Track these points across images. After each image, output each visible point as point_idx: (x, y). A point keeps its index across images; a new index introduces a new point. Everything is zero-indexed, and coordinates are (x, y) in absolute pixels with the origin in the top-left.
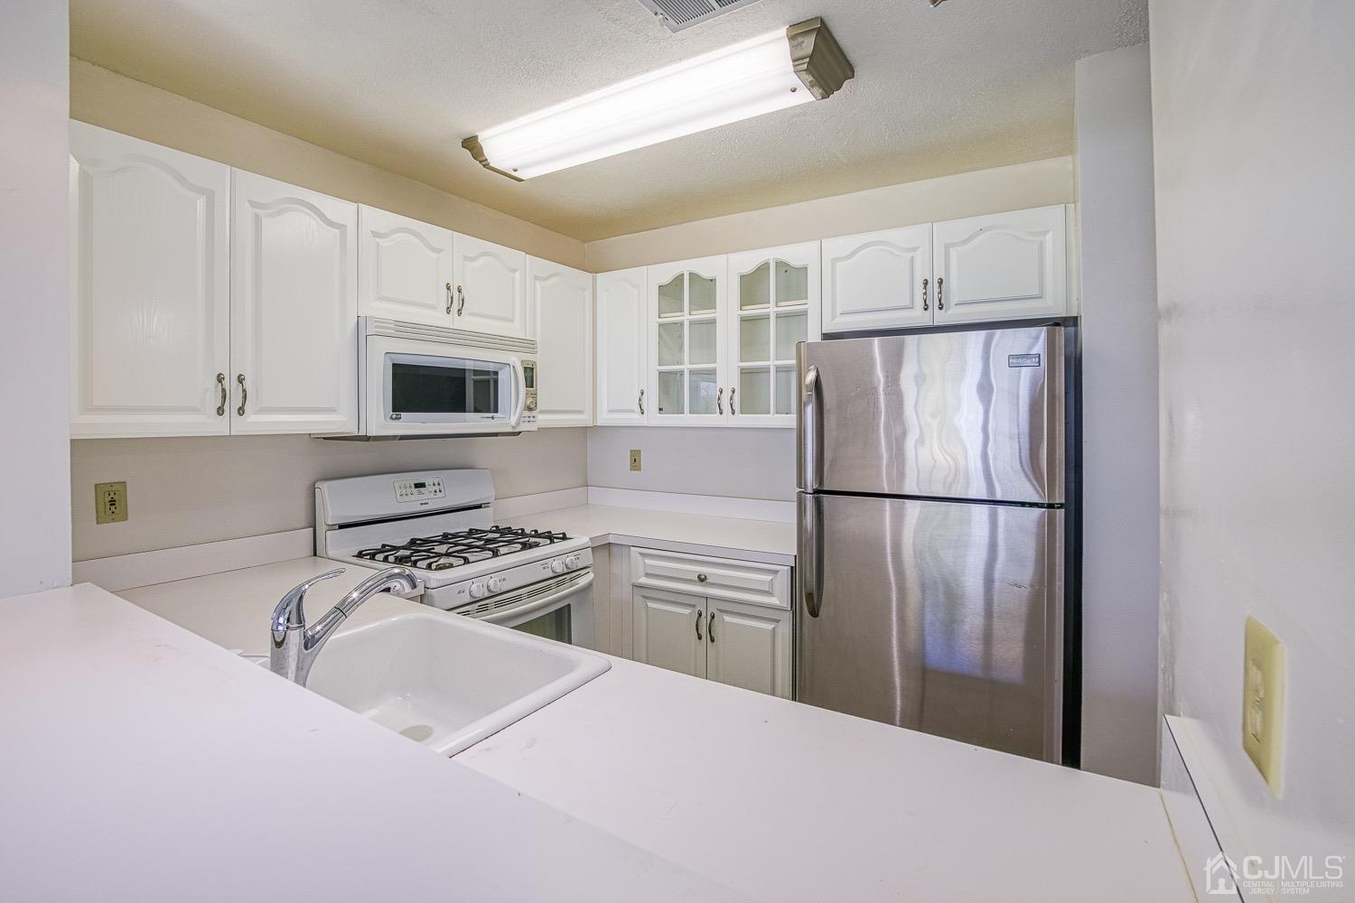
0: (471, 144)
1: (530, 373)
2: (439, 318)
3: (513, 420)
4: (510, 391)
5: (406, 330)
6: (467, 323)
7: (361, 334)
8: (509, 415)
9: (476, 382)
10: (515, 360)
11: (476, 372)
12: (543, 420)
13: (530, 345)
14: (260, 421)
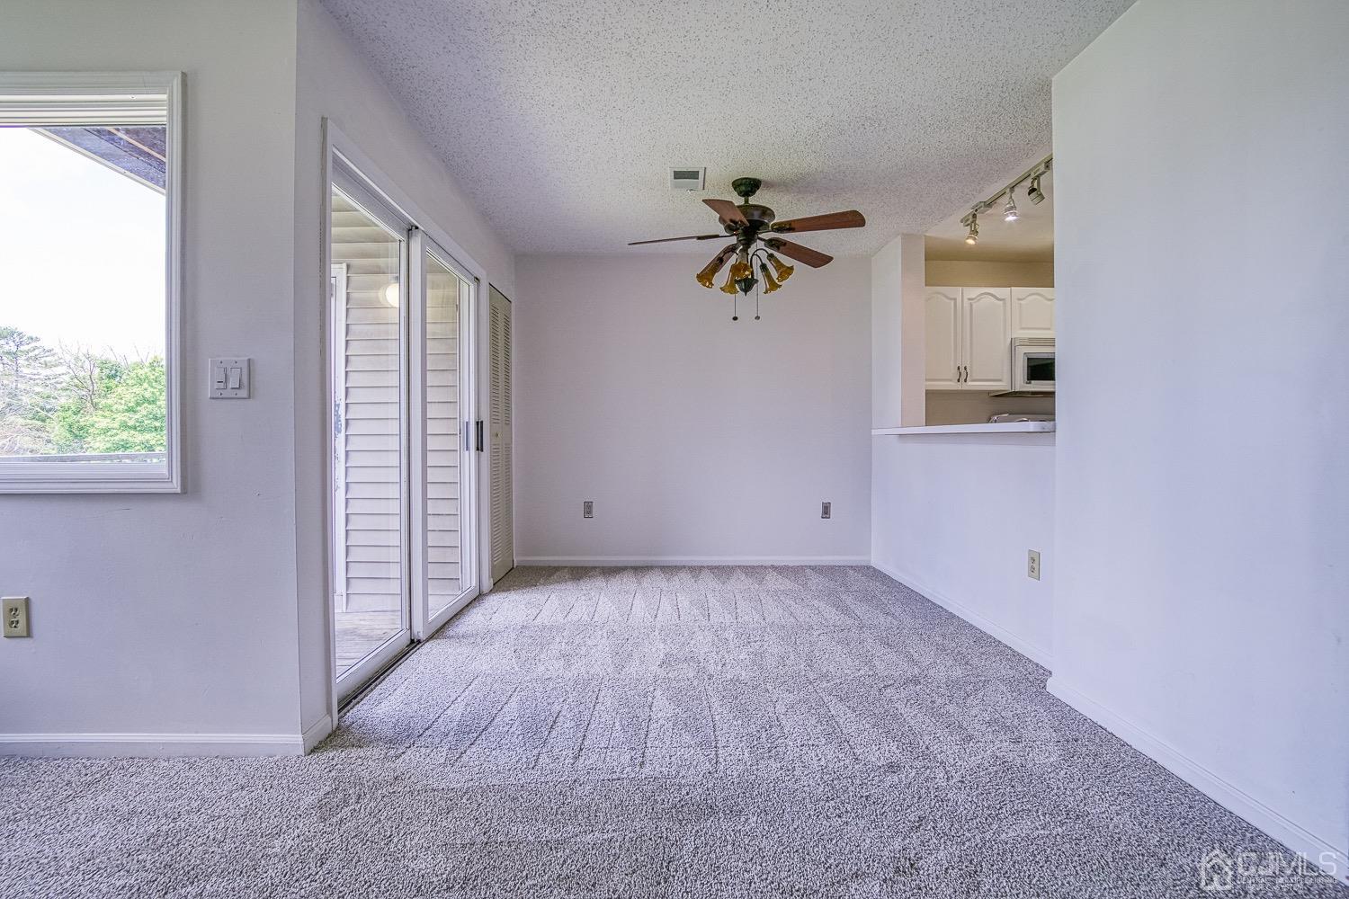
2: (1046, 334)
7: (1013, 348)
14: (972, 385)
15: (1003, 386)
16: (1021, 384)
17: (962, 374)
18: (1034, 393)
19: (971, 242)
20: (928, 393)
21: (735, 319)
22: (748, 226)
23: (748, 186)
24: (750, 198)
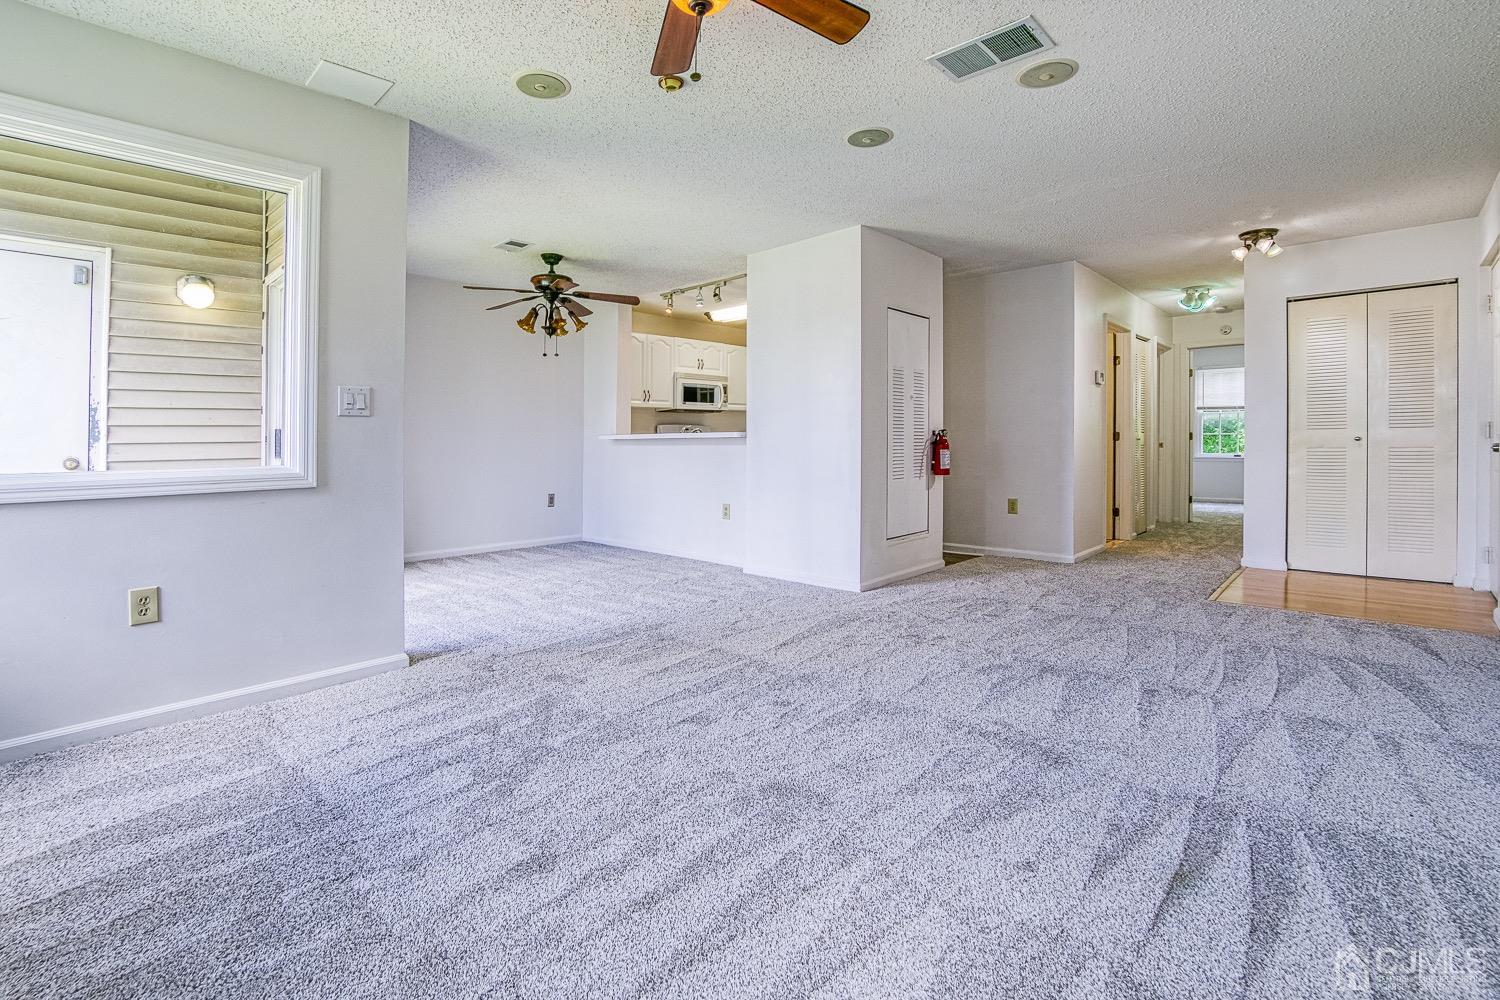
0: (707, 314)
1: (725, 388)
2: (696, 371)
3: (719, 406)
4: (718, 395)
5: (688, 376)
6: (704, 372)
7: (675, 379)
8: (718, 404)
9: (702, 394)
10: (720, 384)
11: (702, 389)
12: (730, 407)
13: (726, 379)
14: (652, 404)
15: (669, 405)
16: (680, 405)
17: (647, 396)
18: (686, 410)
19: (669, 311)
20: (632, 408)
21: (545, 355)
22: (552, 288)
23: (552, 259)
24: (555, 267)
